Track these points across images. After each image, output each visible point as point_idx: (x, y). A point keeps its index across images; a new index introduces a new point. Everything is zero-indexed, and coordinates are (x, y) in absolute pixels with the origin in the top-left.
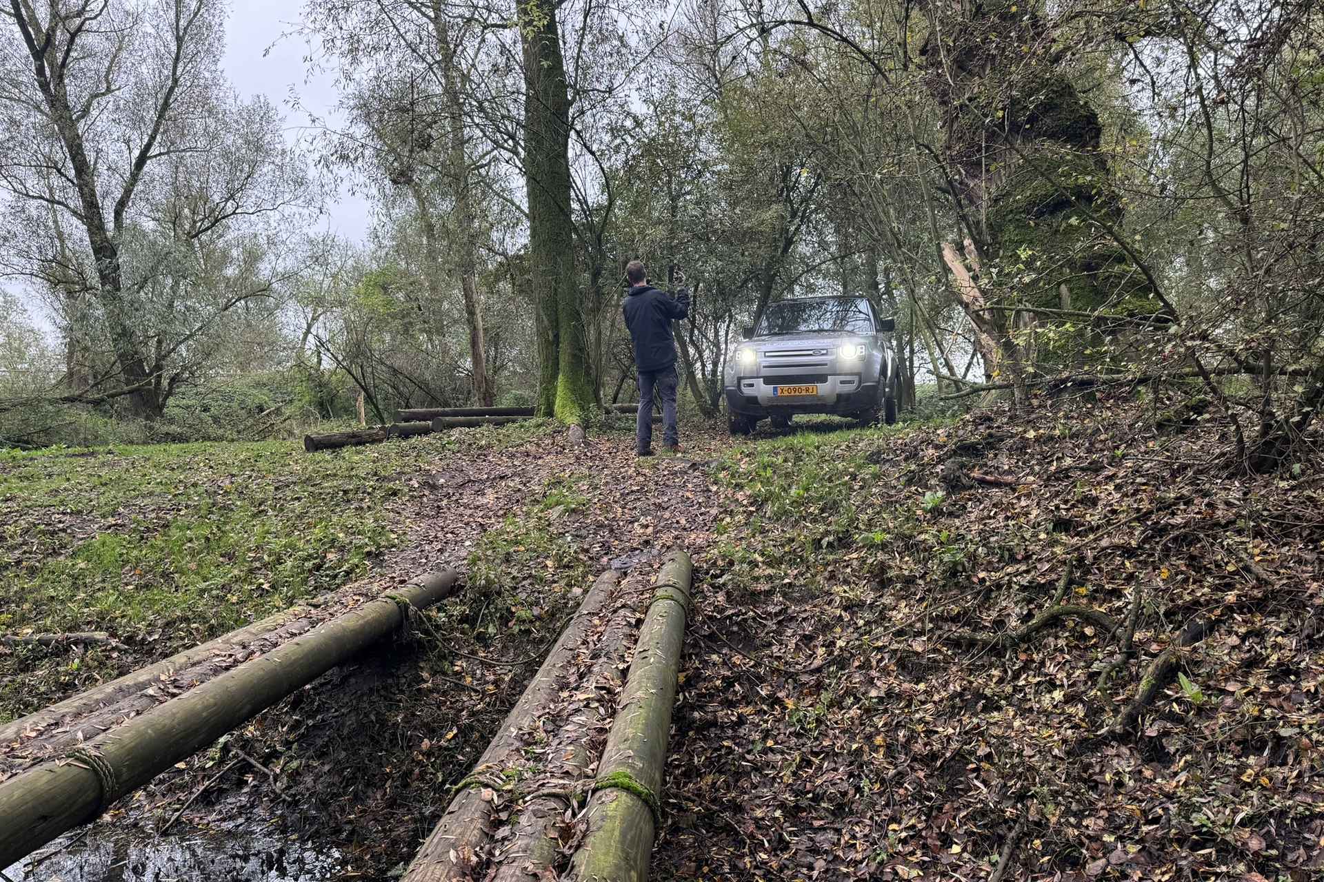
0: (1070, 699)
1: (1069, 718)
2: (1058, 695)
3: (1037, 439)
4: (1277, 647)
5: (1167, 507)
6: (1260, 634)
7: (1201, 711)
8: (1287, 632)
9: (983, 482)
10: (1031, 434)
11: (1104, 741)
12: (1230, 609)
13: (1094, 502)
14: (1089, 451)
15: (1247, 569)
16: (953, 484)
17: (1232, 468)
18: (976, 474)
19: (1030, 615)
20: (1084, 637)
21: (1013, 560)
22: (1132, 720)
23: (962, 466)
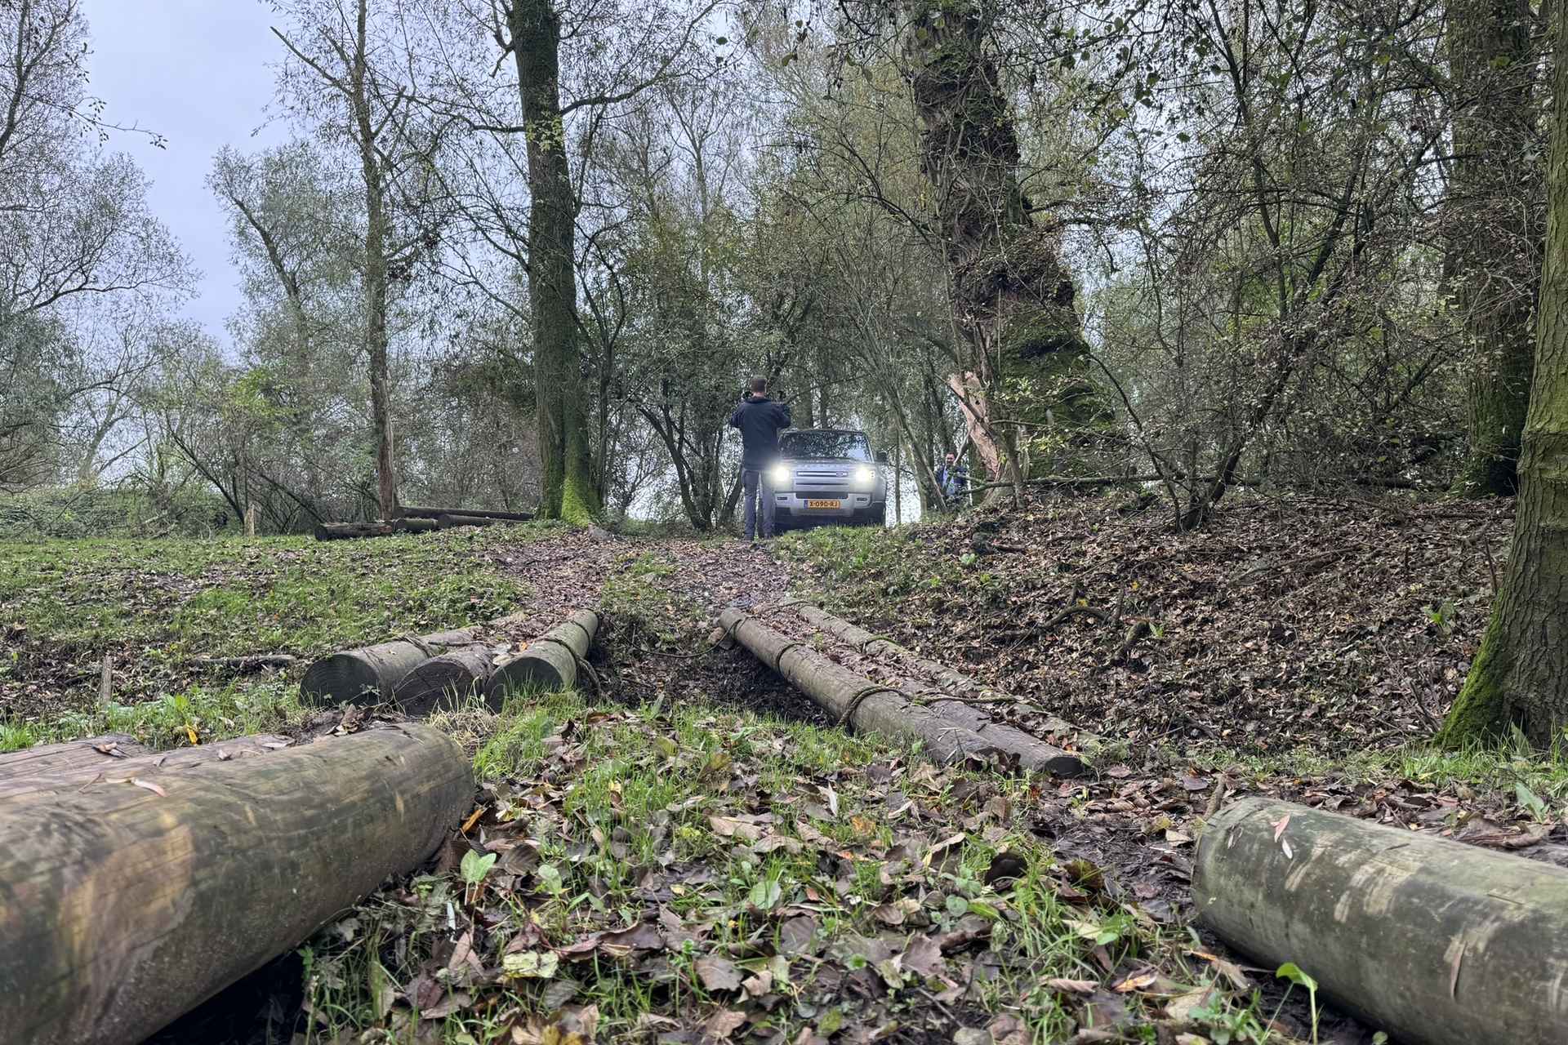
0: (1085, 655)
1: (1084, 664)
2: (1075, 655)
3: (1036, 521)
4: (1201, 611)
5: (1136, 552)
6: (1192, 608)
7: (1162, 643)
8: (1207, 604)
9: (1001, 549)
10: (1031, 518)
11: (1108, 668)
12: (1175, 597)
13: (1084, 554)
14: (1074, 528)
15: (1184, 578)
16: (980, 550)
17: (1173, 530)
18: (996, 543)
19: (1051, 617)
20: (1087, 625)
21: (1034, 588)
22: (1124, 653)
23: (985, 538)
